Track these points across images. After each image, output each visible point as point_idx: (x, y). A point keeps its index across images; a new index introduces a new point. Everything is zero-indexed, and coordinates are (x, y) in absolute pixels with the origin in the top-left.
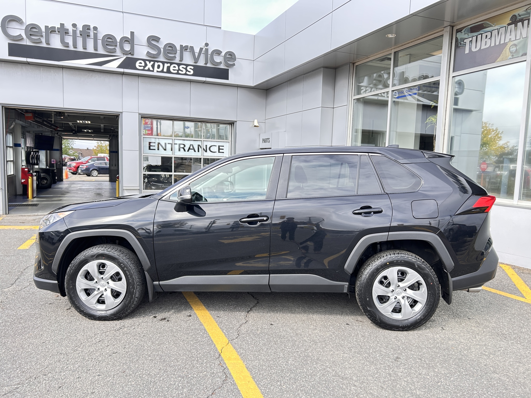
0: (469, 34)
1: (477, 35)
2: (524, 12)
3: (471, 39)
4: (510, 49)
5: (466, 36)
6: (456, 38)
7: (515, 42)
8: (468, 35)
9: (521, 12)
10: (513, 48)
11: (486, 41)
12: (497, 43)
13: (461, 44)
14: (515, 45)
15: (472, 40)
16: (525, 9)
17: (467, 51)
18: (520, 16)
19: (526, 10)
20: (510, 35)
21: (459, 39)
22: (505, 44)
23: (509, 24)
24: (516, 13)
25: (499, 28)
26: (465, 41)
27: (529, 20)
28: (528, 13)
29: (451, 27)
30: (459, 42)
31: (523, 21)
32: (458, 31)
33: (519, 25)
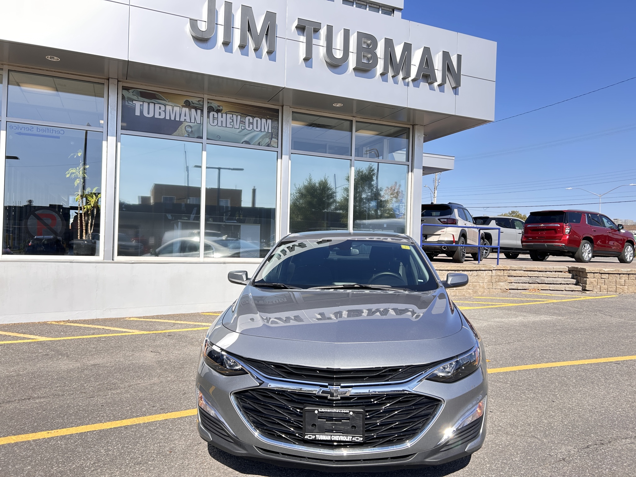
0: (140, 97)
1: (149, 102)
2: (197, 102)
3: (142, 103)
4: (185, 128)
5: (135, 98)
6: (122, 94)
7: (190, 124)
8: (138, 98)
9: (195, 100)
10: (188, 128)
11: (160, 113)
12: (173, 119)
13: (128, 103)
14: (191, 127)
15: (143, 105)
17: (138, 113)
18: (193, 104)
19: (199, 101)
20: (185, 116)
21: (126, 97)
22: (180, 123)
23: (183, 106)
24: (190, 100)
25: (173, 105)
26: (134, 102)
27: (202, 111)
28: (200, 105)
29: (118, 81)
30: (126, 100)
31: (196, 109)
32: (124, 88)
33: (193, 111)
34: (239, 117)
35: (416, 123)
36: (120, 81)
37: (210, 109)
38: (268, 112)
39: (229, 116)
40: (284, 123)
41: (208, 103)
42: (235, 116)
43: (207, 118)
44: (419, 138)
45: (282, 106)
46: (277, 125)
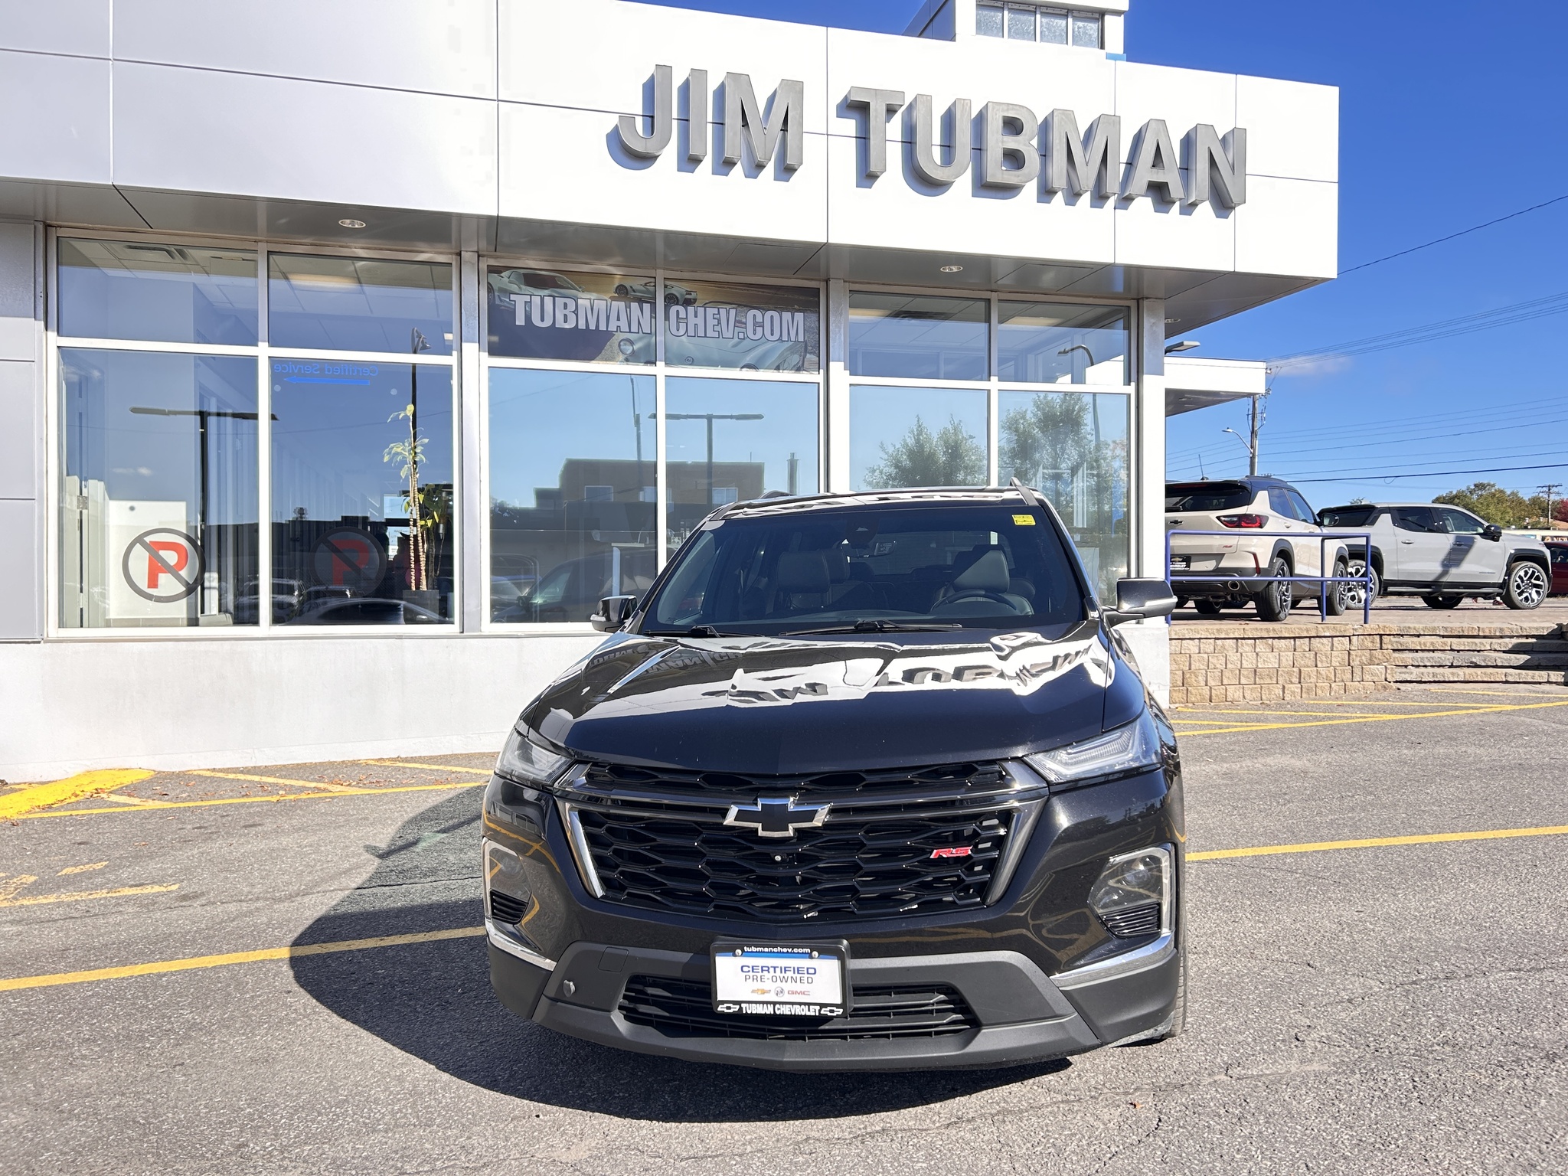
0: (523, 287)
1: (542, 295)
2: (642, 288)
3: (528, 298)
4: (619, 345)
5: (514, 287)
6: (488, 283)
7: (629, 336)
8: (520, 288)
9: (637, 284)
10: (625, 345)
11: (565, 316)
12: (592, 327)
13: (501, 300)
14: (632, 343)
15: (531, 302)
16: (643, 283)
17: (520, 321)
18: (634, 291)
19: (646, 285)
20: (618, 319)
21: (495, 287)
22: (609, 335)
23: (613, 299)
24: (628, 283)
25: (593, 298)
26: (513, 297)
27: (653, 305)
28: (648, 292)
29: (479, 256)
30: (496, 294)
31: (640, 301)
32: (493, 270)
33: (635, 306)
34: (733, 312)
35: (1146, 293)
36: (483, 256)
37: (670, 300)
38: (796, 297)
39: (711, 311)
40: (832, 319)
41: (666, 286)
42: (723, 312)
43: (665, 320)
44: (1154, 328)
45: (827, 281)
46: (817, 323)
